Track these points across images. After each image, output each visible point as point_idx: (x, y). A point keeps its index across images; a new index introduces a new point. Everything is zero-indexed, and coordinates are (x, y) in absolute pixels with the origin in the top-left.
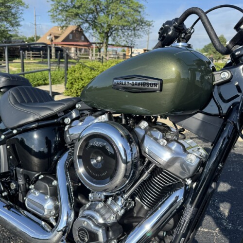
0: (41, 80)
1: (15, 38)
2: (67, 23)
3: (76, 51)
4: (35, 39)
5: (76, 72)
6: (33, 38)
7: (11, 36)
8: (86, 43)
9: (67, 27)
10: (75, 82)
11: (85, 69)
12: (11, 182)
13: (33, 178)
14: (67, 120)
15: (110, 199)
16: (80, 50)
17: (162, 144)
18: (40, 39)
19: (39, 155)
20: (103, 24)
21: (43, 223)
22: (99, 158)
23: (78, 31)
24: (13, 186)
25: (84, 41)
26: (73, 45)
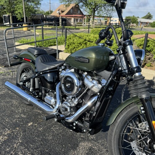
0: (52, 42)
1: (38, 12)
2: (69, 3)
3: (75, 21)
4: (50, 12)
5: (71, 39)
6: (49, 12)
7: (36, 11)
8: (81, 16)
9: (69, 5)
10: (71, 45)
11: (76, 37)
12: (39, 92)
13: (47, 91)
14: (60, 70)
15: (73, 99)
16: (77, 20)
17: (90, 80)
18: (53, 13)
19: (50, 83)
20: (92, 3)
21: (51, 107)
22: (69, 84)
23: (76, 7)
24: (40, 94)
25: (80, 14)
26: (72, 17)
